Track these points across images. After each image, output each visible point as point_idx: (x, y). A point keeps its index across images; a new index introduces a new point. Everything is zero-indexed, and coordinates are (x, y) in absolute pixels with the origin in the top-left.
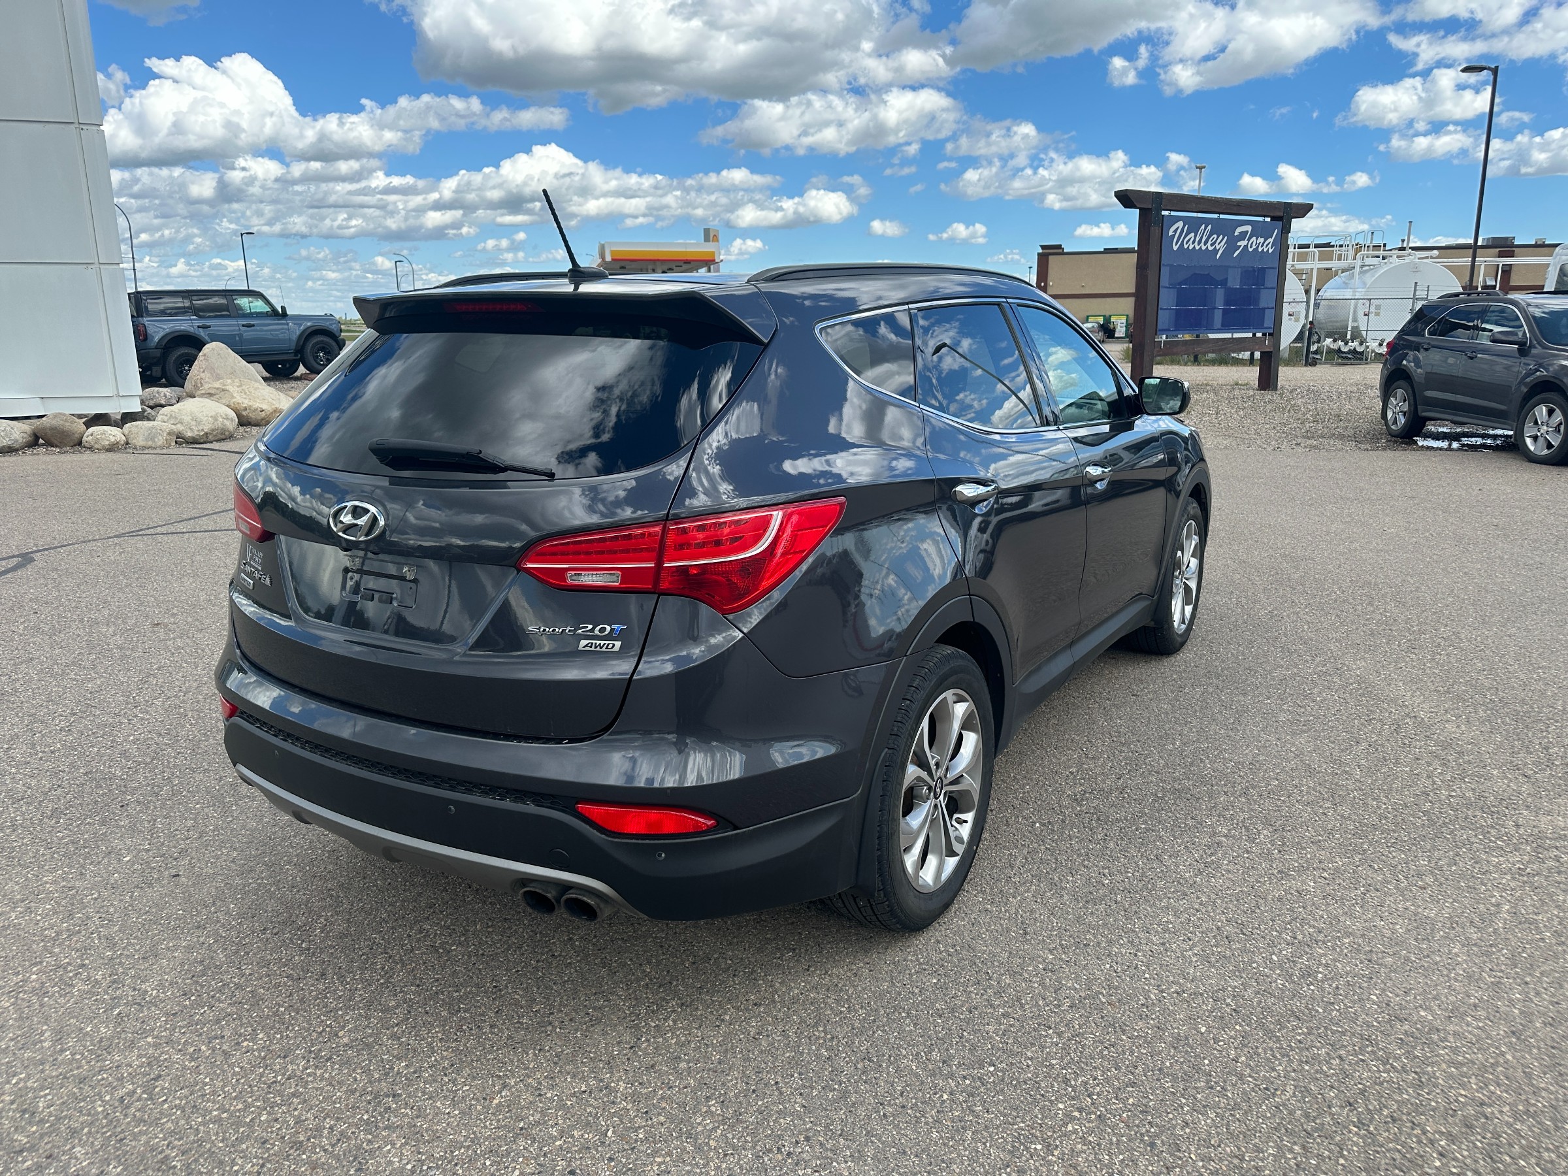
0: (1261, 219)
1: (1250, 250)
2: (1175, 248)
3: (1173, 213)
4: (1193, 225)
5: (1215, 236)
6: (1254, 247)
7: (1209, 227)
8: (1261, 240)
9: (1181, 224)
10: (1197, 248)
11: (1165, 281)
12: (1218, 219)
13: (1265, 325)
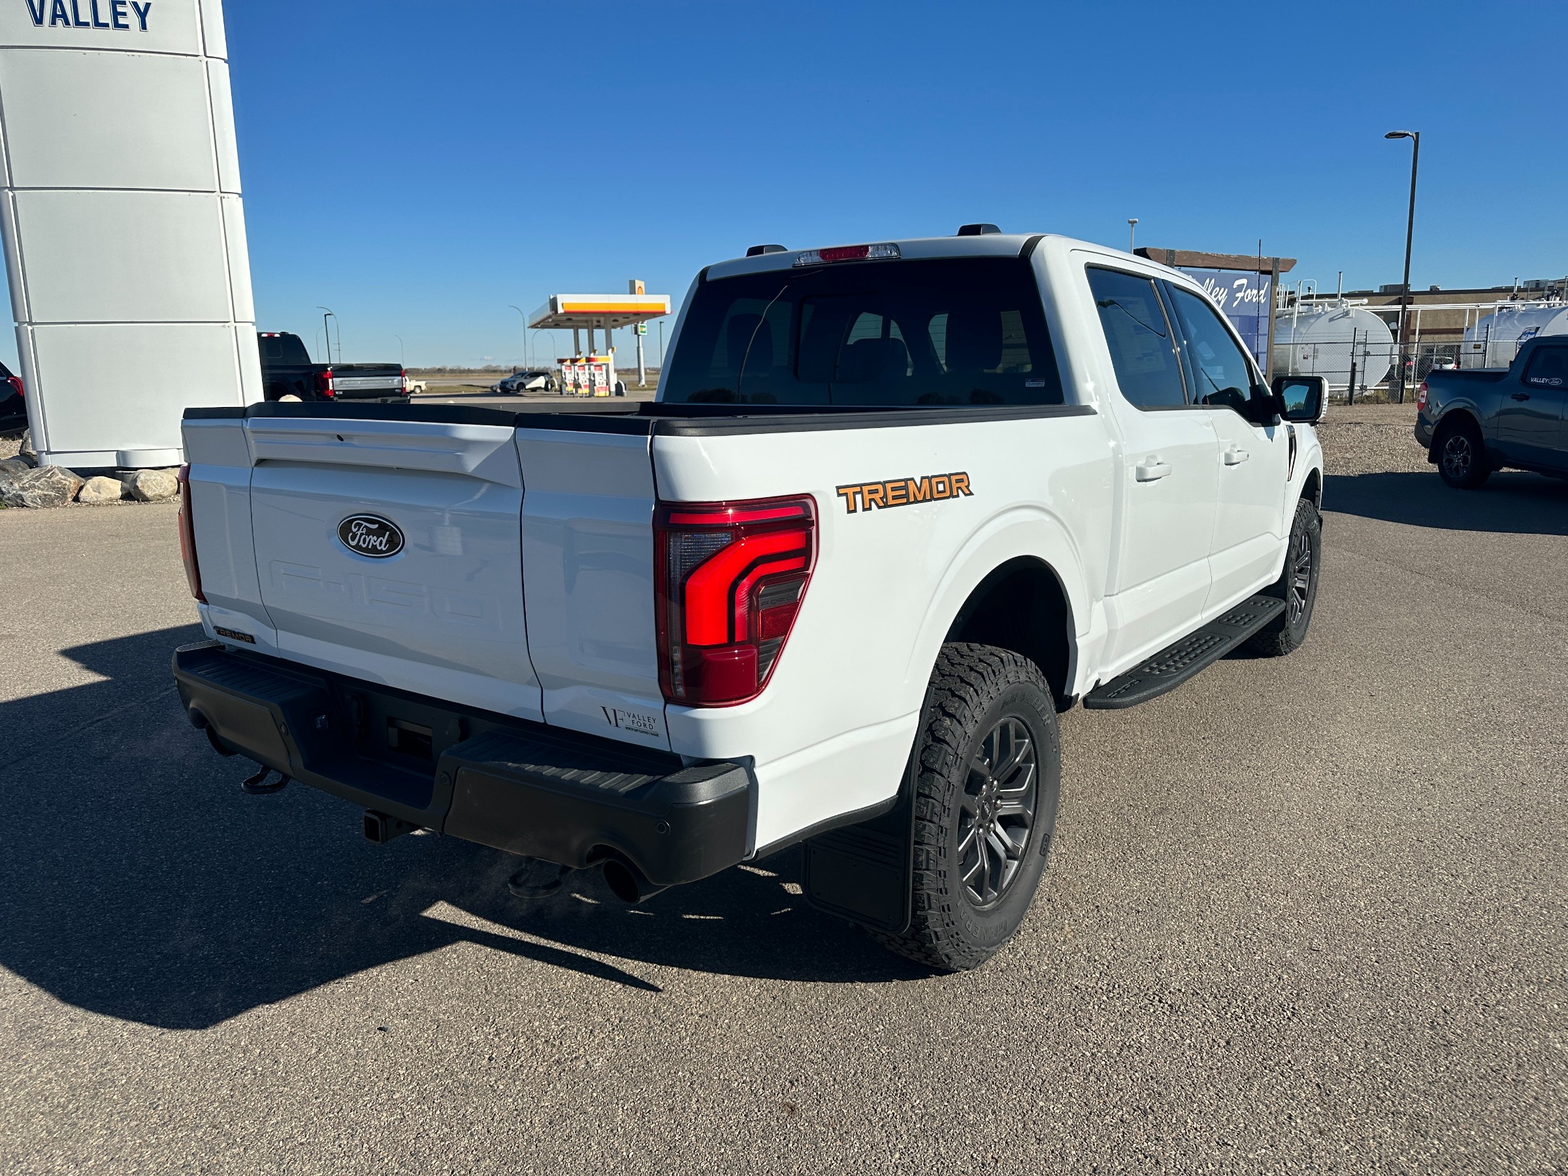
0: (1253, 273)
1: (1246, 301)
6: (1249, 298)
7: (1213, 281)
8: (1255, 291)
12: (1219, 273)
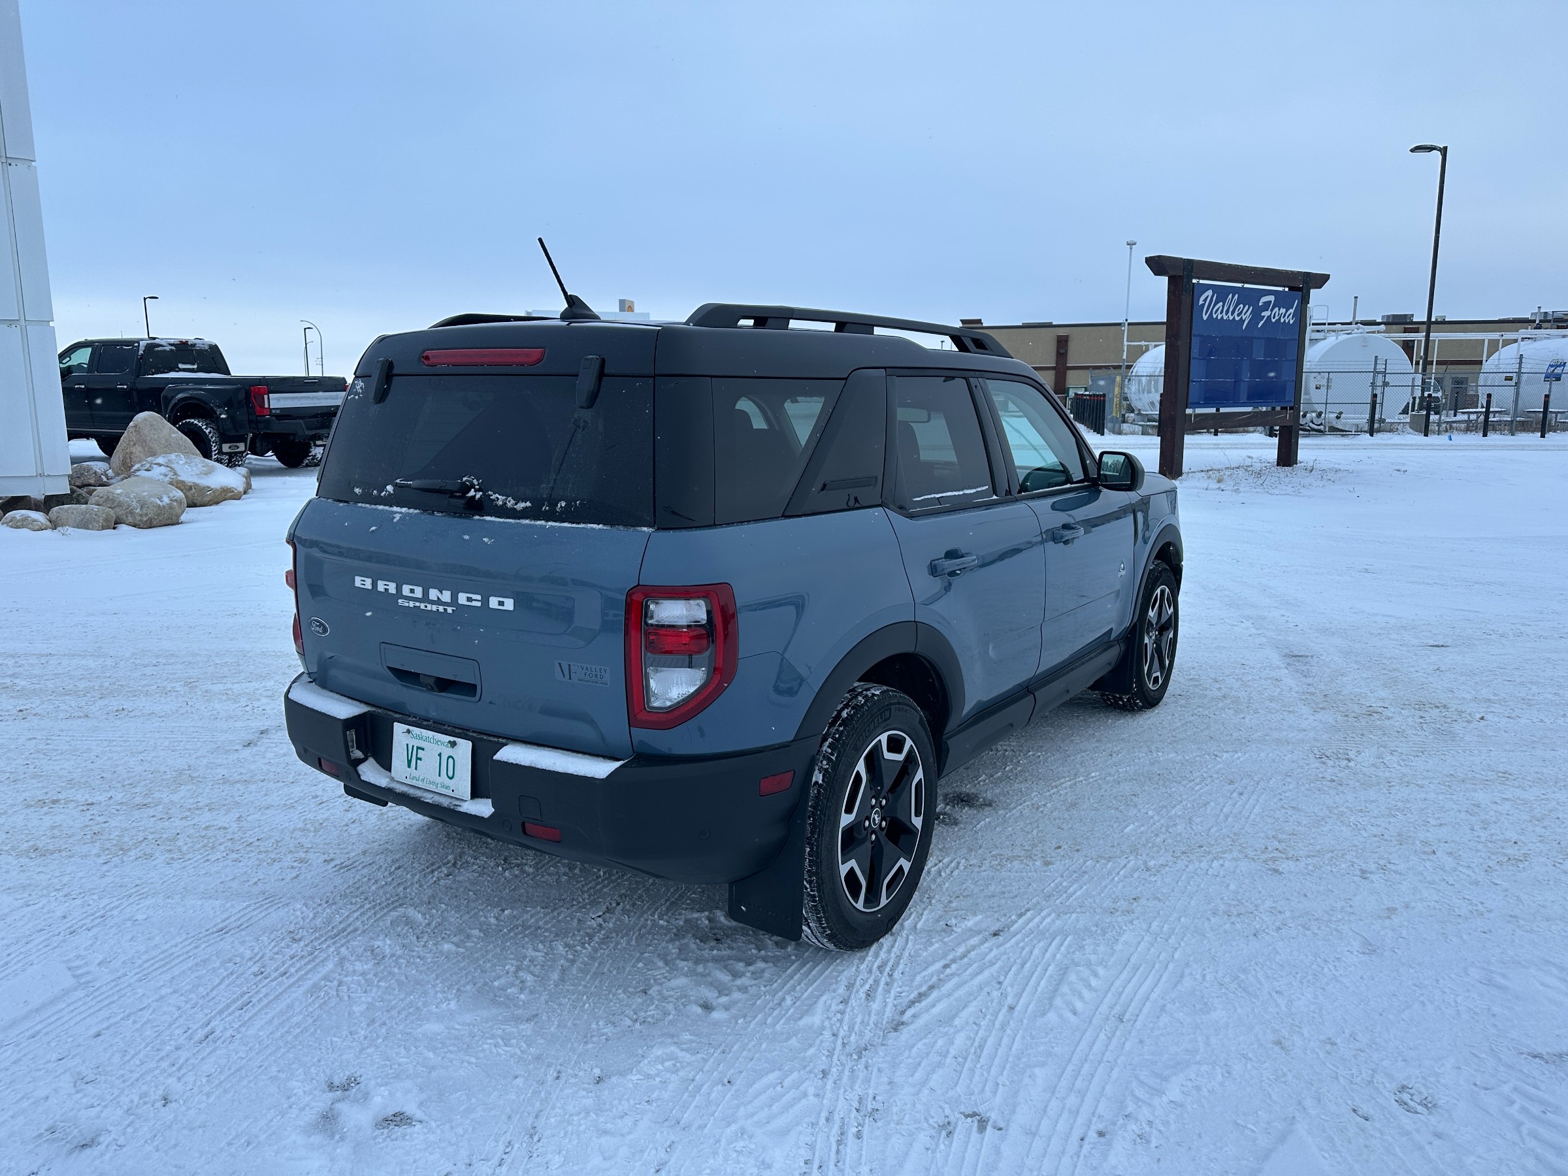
0: (1281, 289)
1: (1273, 320)
2: (1205, 318)
3: (1201, 282)
4: (1221, 294)
5: (1242, 306)
6: (1277, 318)
7: (1236, 296)
8: (1283, 311)
9: (1210, 293)
10: (1225, 318)
11: (1195, 351)
12: (1243, 287)
13: (1287, 399)
